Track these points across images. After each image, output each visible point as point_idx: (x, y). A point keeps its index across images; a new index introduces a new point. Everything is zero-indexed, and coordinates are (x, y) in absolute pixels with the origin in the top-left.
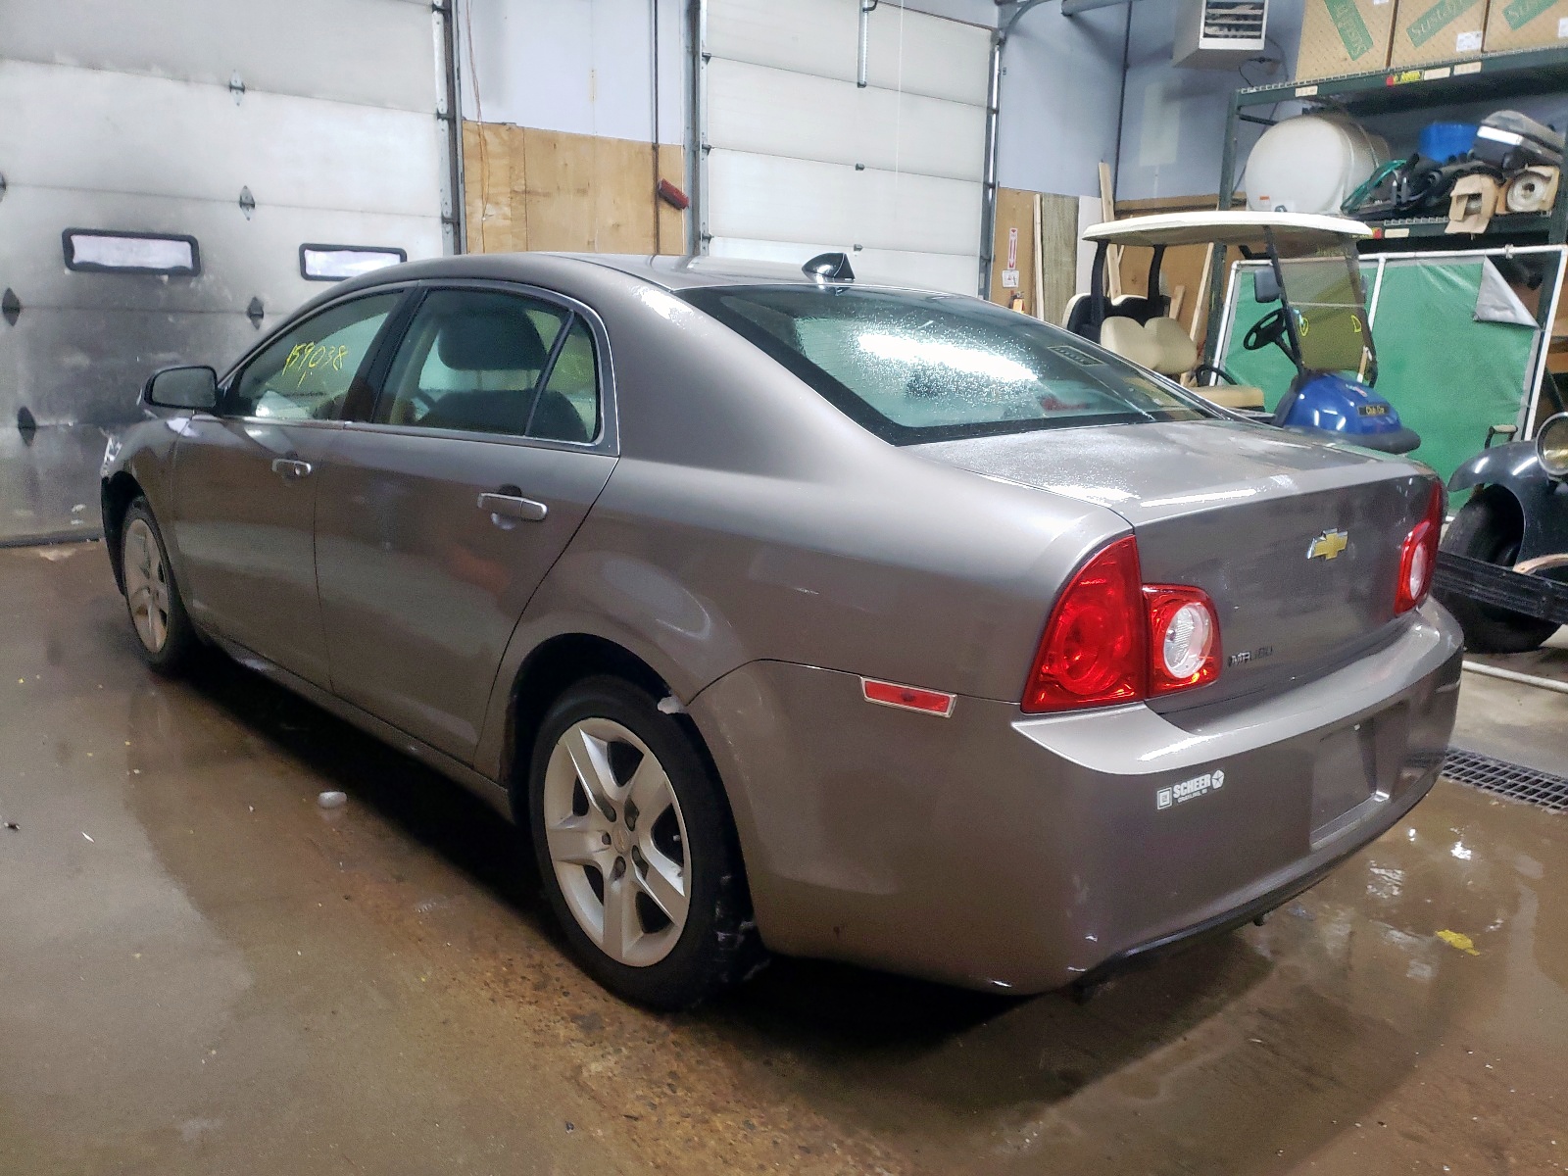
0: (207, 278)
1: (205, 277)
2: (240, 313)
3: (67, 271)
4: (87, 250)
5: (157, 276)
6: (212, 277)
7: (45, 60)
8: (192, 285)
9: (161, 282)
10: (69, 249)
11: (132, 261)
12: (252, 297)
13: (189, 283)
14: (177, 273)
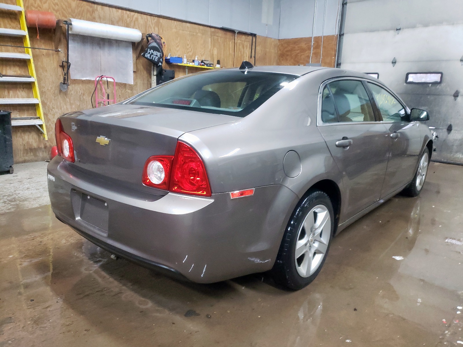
0: (443, 85)
1: (442, 84)
2: (451, 95)
3: (405, 84)
4: (411, 78)
5: (428, 85)
6: (445, 84)
7: (413, 27)
8: (438, 87)
9: (429, 86)
10: (407, 78)
11: (423, 80)
12: (456, 90)
13: (437, 86)
14: (435, 83)
